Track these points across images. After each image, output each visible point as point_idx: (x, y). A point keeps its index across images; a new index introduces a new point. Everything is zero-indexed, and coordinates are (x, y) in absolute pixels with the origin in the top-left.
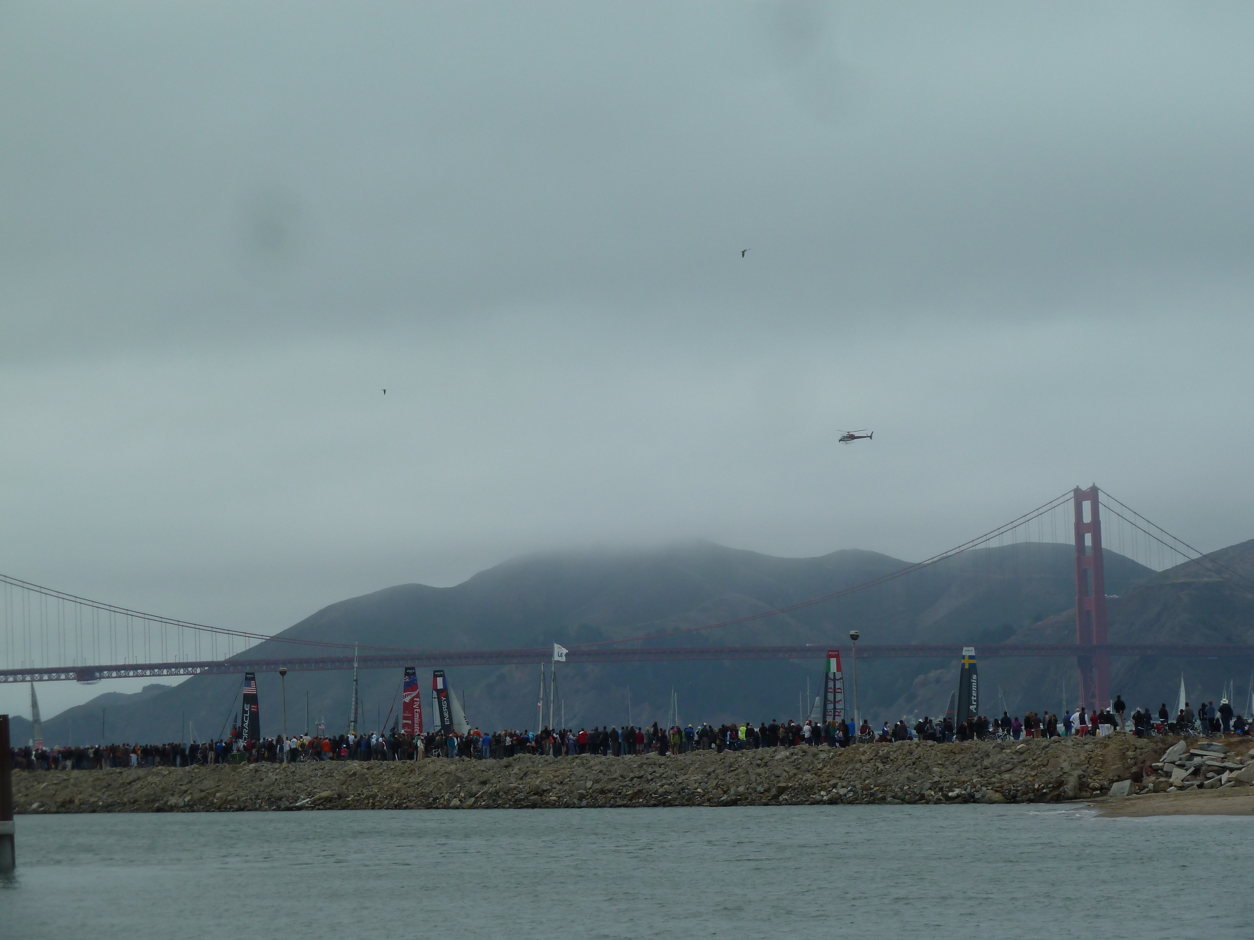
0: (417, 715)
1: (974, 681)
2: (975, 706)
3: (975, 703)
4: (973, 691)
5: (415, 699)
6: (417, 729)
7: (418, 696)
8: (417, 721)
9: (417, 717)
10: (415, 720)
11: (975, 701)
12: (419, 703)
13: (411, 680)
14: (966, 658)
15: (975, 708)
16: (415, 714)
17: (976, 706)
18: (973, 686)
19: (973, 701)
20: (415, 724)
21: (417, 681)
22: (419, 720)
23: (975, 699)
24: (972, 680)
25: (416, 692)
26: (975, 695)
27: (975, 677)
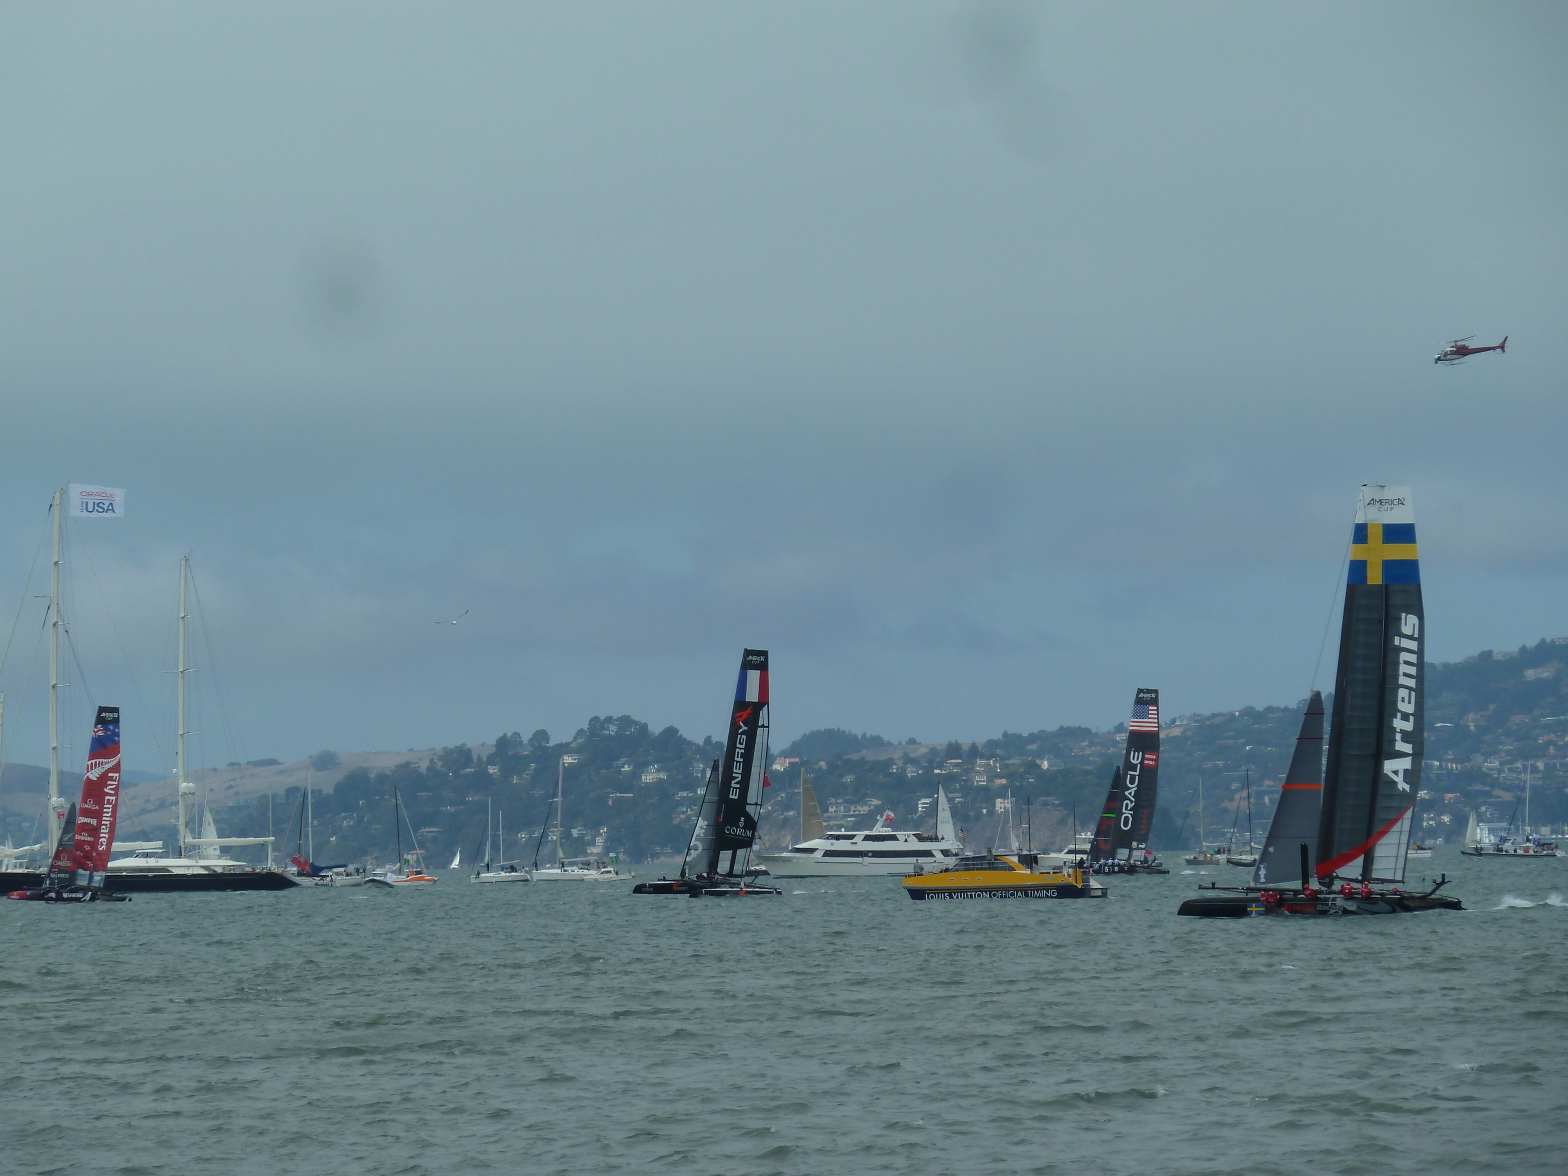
0: (109, 808)
1: (1406, 643)
2: (1405, 764)
3: (1407, 748)
4: (1402, 693)
5: (110, 774)
6: (105, 837)
7: (116, 768)
8: (108, 821)
9: (108, 813)
10: (104, 818)
11: (1407, 737)
12: (116, 783)
13: (109, 733)
14: (1375, 536)
15: (1406, 771)
16: (105, 806)
17: (1413, 763)
18: (1403, 668)
19: (1398, 736)
20: (103, 827)
21: (119, 737)
22: (112, 819)
23: (1409, 726)
24: (1397, 639)
25: (114, 761)
26: (1409, 708)
27: (1409, 623)
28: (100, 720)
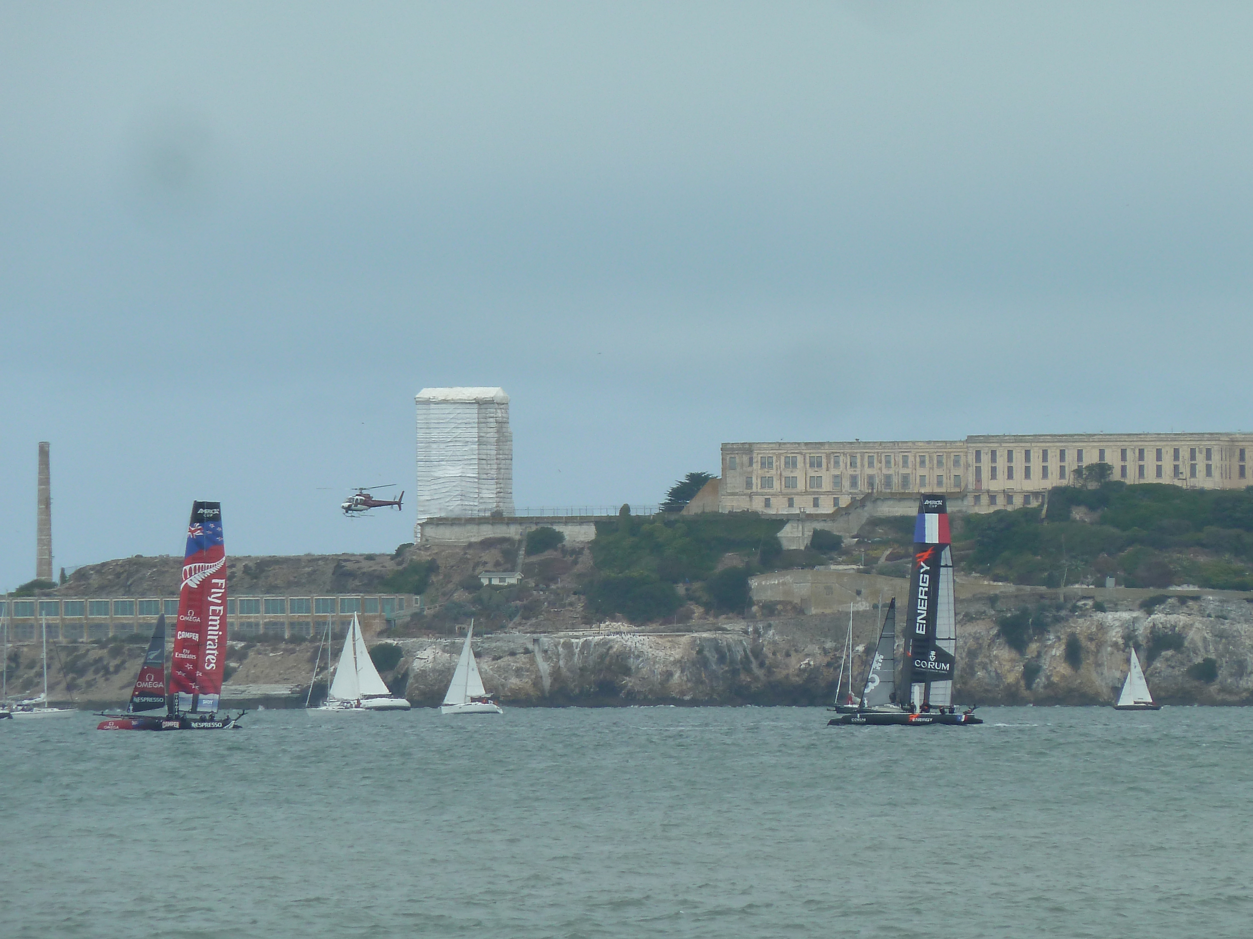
28: (197, 518)
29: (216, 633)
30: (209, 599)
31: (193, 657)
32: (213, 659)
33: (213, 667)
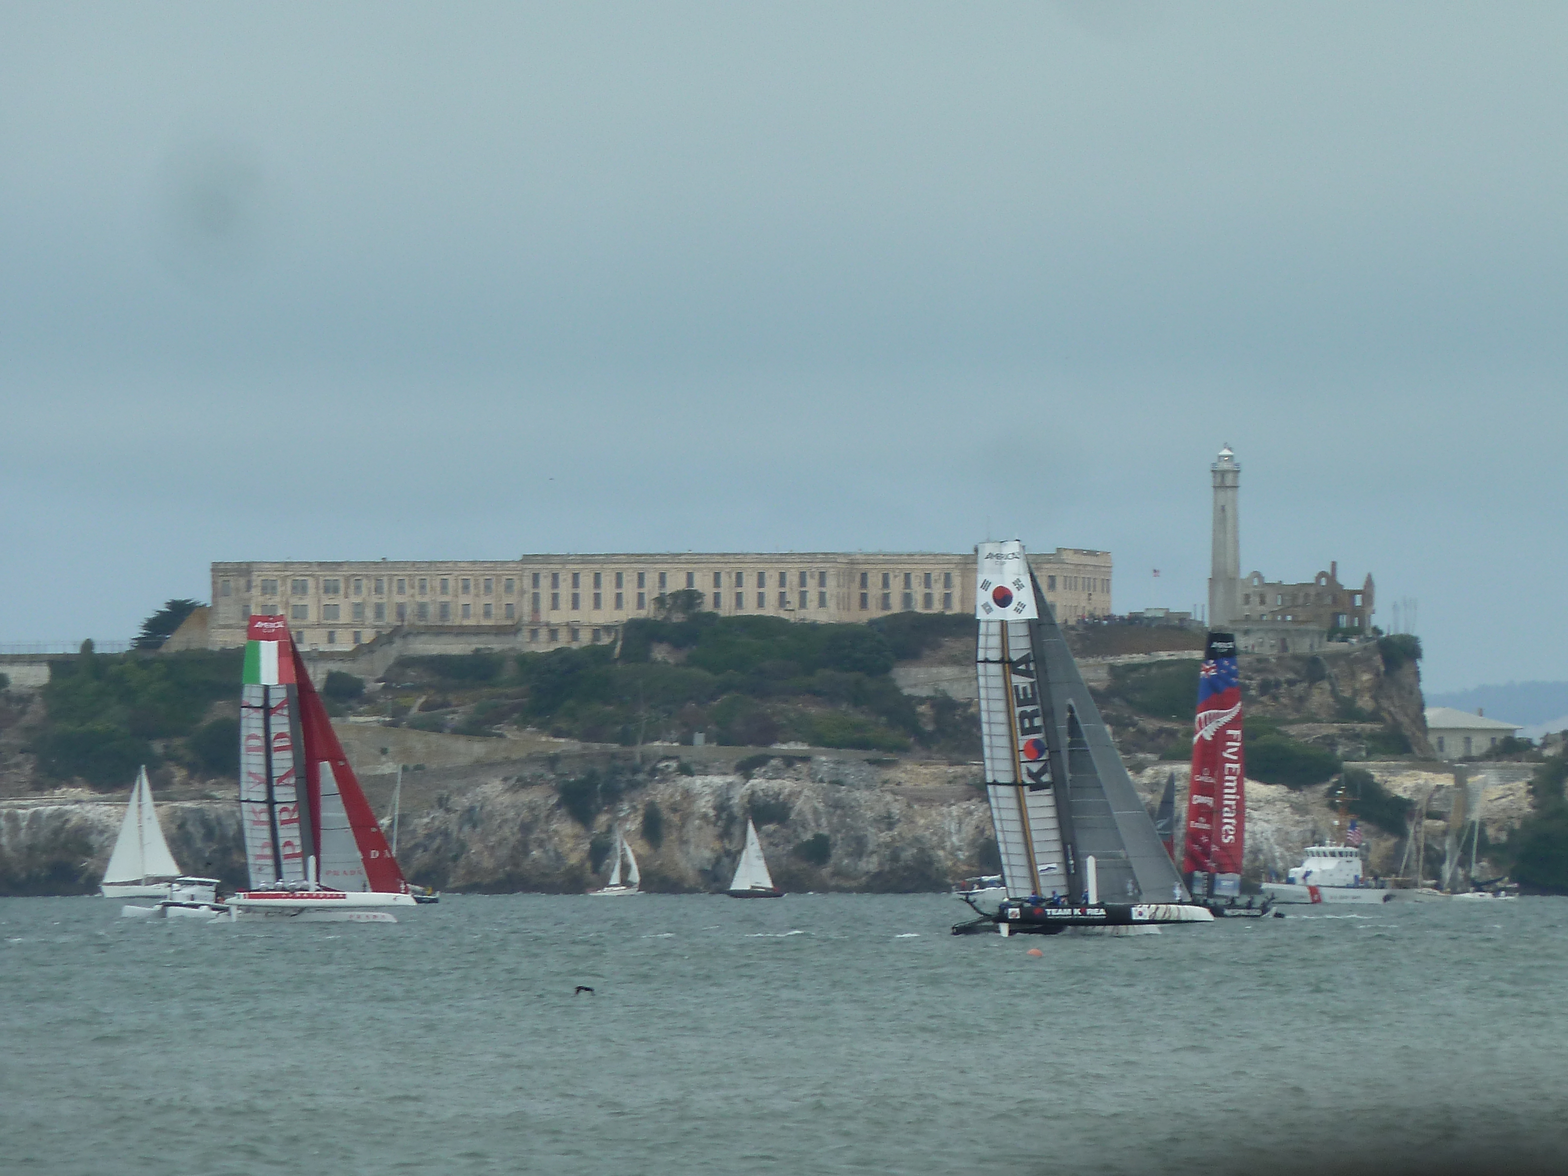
29: (1233, 797)
30: (1225, 755)
31: (1206, 827)
32: (1231, 830)
33: (1231, 840)
